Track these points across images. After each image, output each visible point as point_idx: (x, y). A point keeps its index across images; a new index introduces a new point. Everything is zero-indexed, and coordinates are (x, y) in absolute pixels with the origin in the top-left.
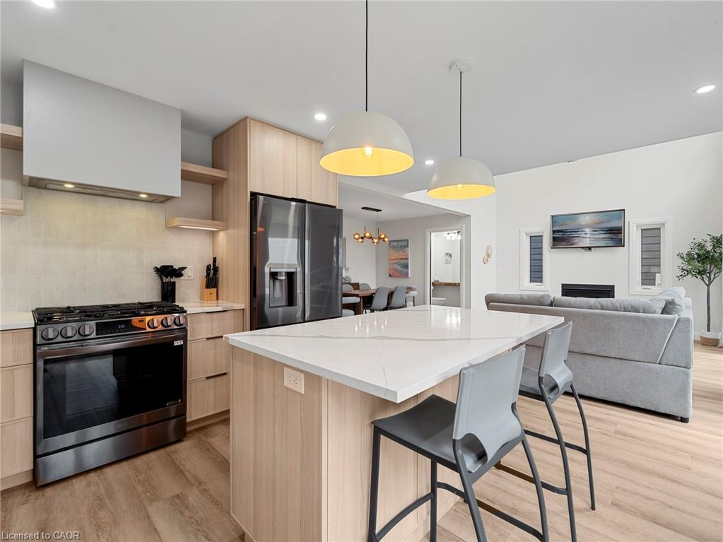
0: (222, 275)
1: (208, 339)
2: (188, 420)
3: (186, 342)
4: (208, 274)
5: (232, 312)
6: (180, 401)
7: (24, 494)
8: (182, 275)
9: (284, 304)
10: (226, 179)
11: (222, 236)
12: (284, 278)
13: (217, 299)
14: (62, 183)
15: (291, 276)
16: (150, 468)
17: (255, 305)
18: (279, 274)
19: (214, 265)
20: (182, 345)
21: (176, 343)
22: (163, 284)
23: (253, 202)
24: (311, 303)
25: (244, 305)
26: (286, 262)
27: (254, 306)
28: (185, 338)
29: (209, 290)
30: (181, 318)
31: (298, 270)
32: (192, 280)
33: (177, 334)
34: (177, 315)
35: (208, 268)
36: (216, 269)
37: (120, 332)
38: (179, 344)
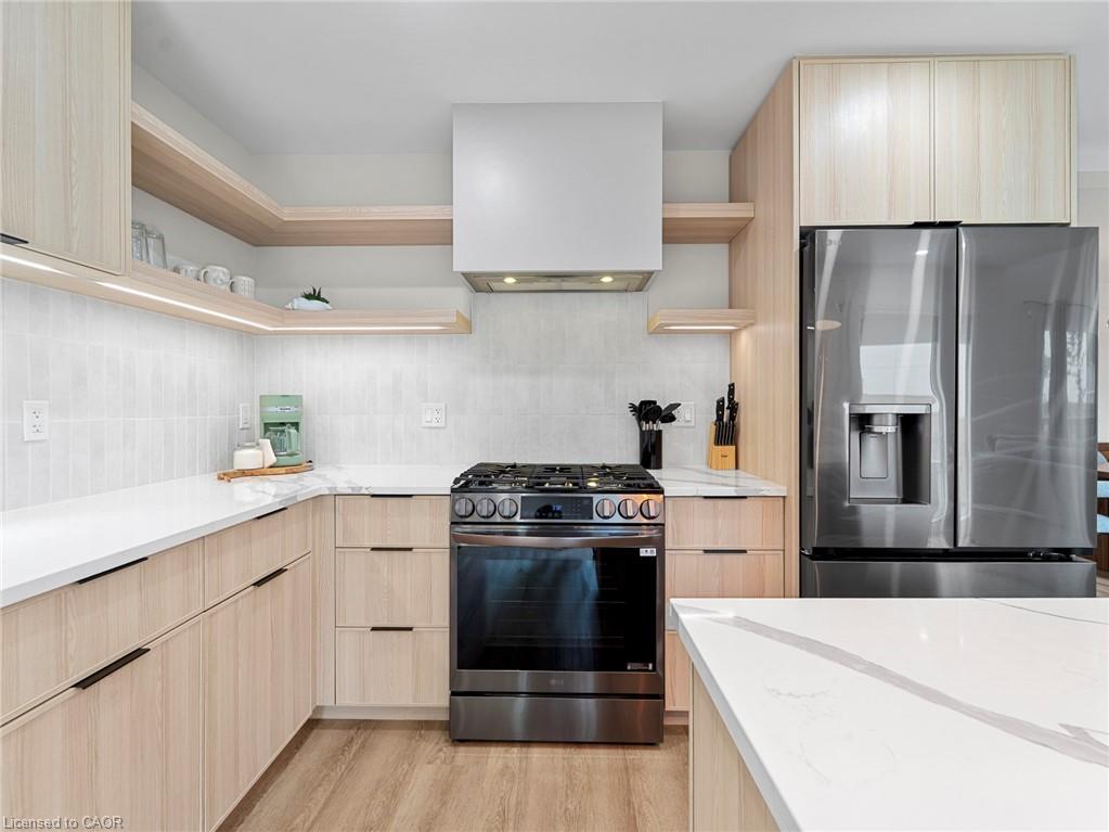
0: (745, 419)
1: (706, 551)
2: (669, 707)
3: (661, 550)
4: (720, 418)
5: (759, 502)
6: (651, 666)
7: (437, 743)
8: (672, 419)
9: (893, 495)
10: (752, 219)
11: (744, 339)
12: (891, 429)
13: (737, 467)
14: (501, 276)
15: (910, 426)
16: (590, 789)
17: (814, 490)
18: (876, 420)
19: (731, 400)
20: (655, 558)
21: (644, 552)
22: (642, 433)
23: (807, 249)
24: (975, 500)
25: (785, 488)
26: (901, 391)
27: (809, 494)
28: (660, 544)
29: (720, 447)
30: (651, 504)
31: (936, 408)
32: (693, 427)
33: (645, 533)
34: (645, 496)
35: (720, 406)
36: (734, 408)
37: (553, 518)
38: (649, 554)
